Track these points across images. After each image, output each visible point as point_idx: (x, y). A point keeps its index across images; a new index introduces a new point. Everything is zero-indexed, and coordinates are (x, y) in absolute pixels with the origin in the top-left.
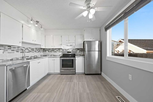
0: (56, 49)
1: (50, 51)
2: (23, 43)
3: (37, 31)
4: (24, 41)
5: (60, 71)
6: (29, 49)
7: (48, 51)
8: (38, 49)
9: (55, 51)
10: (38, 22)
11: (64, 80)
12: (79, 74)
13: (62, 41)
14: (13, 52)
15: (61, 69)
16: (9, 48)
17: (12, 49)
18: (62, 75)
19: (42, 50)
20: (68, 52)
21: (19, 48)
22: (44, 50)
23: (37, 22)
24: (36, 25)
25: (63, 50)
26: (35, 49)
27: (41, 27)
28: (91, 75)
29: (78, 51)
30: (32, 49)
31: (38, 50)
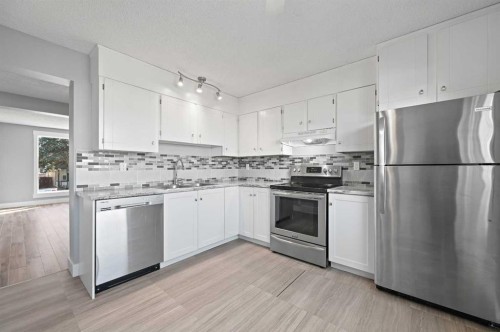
0: (271, 157)
1: (254, 164)
2: (161, 143)
3: (207, 107)
4: (164, 138)
5: (271, 238)
6: (193, 160)
7: (251, 166)
8: (220, 160)
9: (269, 164)
10: (204, 80)
11: (263, 280)
12: (344, 272)
13: (283, 128)
14: (150, 166)
15: (272, 233)
16: (140, 157)
17: (148, 160)
18: (276, 255)
19: (235, 160)
20: (309, 170)
21: (164, 158)
22: (242, 162)
23: (202, 80)
24: (199, 91)
25: (293, 160)
26: (211, 159)
27: (218, 94)
28: (413, 306)
29: (356, 164)
30: (201, 159)
31: (220, 163)
